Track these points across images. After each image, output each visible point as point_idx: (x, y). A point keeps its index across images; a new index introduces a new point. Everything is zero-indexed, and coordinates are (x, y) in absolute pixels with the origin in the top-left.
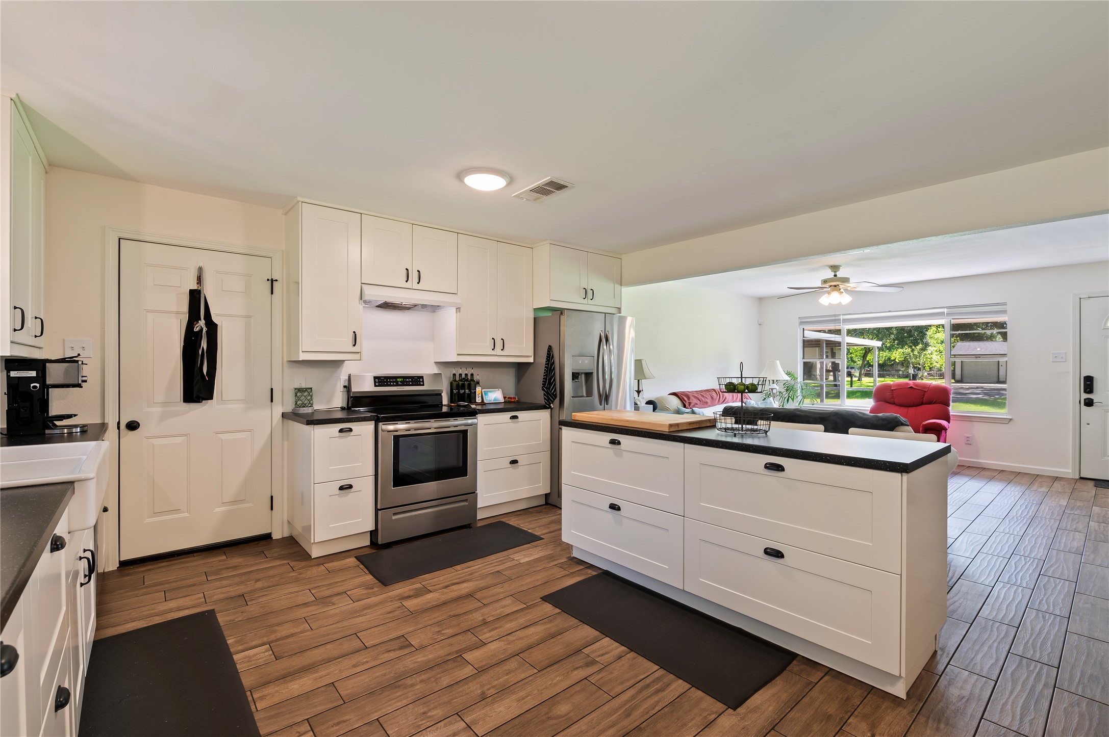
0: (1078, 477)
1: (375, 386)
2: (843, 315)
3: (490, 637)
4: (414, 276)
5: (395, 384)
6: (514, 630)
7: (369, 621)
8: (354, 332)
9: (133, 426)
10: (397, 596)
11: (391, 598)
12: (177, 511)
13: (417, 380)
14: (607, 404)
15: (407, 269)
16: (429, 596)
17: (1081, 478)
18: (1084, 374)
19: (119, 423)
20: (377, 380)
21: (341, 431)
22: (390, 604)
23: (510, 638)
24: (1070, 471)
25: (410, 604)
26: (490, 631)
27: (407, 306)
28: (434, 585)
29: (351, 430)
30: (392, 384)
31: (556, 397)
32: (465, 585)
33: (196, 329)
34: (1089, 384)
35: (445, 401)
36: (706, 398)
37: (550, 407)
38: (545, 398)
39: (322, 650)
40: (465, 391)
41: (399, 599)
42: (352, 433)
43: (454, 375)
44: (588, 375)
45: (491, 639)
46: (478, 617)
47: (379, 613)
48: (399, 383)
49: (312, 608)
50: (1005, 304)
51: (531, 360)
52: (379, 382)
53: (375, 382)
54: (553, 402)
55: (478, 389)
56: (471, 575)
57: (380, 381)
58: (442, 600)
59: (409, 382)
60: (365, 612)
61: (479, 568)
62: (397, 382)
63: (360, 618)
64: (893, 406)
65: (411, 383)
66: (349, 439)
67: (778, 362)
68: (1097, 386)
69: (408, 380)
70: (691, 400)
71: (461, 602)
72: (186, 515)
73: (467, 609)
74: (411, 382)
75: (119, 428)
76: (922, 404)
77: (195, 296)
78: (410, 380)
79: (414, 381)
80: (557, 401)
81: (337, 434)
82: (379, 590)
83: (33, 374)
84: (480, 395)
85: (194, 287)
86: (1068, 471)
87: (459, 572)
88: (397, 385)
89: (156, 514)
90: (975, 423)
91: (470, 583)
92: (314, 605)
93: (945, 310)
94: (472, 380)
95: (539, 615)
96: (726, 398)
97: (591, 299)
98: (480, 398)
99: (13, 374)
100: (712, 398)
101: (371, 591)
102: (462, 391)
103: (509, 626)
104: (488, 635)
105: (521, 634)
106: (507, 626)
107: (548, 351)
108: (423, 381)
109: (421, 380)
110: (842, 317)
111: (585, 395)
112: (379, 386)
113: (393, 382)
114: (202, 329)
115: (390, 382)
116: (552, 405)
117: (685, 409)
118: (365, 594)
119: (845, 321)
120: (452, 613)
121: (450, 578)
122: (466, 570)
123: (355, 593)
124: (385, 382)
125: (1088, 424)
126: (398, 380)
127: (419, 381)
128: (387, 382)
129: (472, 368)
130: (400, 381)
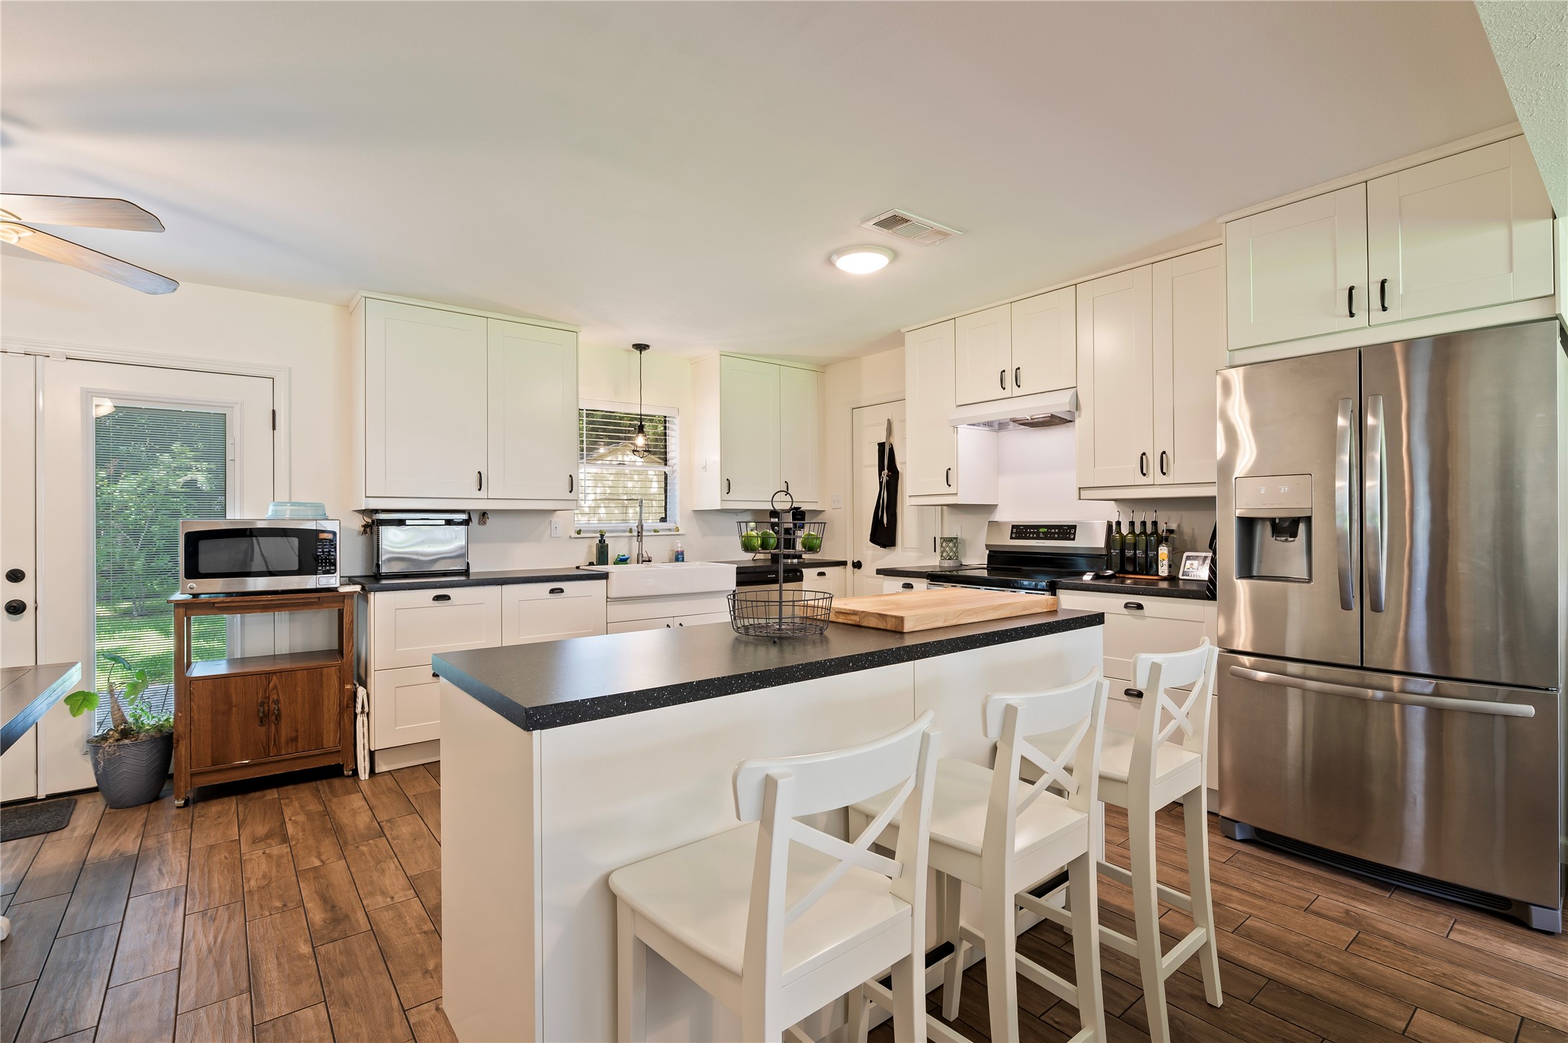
1: (1011, 538)
5: (1035, 536)
9: (858, 565)
13: (1067, 531)
19: (852, 562)
20: (1014, 530)
21: (905, 586)
27: (1041, 420)
29: (912, 587)
30: (1031, 535)
33: (881, 480)
40: (1135, 553)
42: (914, 591)
43: (1119, 523)
48: (1041, 535)
52: (1016, 533)
53: (1012, 533)
55: (1163, 551)
57: (1018, 531)
59: (1055, 533)
62: (1038, 533)
65: (1056, 536)
69: (1053, 531)
74: (1057, 533)
75: (854, 566)
77: (881, 447)
78: (1057, 531)
79: (1062, 533)
81: (901, 589)
85: (883, 439)
88: (1038, 538)
94: (1154, 533)
99: (773, 521)
102: (1129, 553)
108: (1074, 534)
109: (1073, 531)
112: (1017, 538)
113: (1033, 533)
114: (884, 478)
115: (1030, 533)
124: (1024, 533)
126: (1041, 530)
127: (1070, 533)
128: (1026, 533)
129: (1156, 511)
130: (1043, 533)
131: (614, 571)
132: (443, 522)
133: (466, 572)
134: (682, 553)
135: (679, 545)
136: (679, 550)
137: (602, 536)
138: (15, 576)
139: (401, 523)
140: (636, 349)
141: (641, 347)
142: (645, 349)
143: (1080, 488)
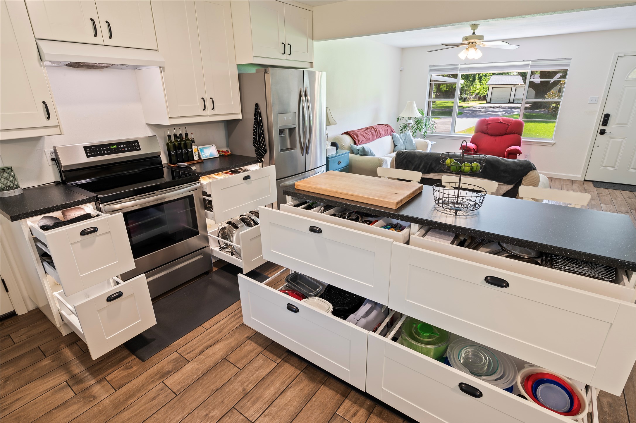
0: (583, 180)
1: (88, 156)
2: (460, 64)
3: (255, 413)
4: (103, 29)
5: (109, 152)
6: (273, 398)
7: (136, 415)
8: (44, 102)
10: (158, 373)
11: (152, 378)
13: (133, 145)
14: (307, 154)
15: (92, 20)
16: (188, 368)
17: (585, 180)
18: (605, 113)
20: (88, 151)
22: (152, 386)
23: (273, 409)
24: (580, 176)
25: (172, 381)
26: (253, 404)
28: (190, 352)
30: (106, 152)
31: (266, 152)
32: (218, 346)
34: (606, 119)
35: (164, 160)
36: (369, 135)
37: (262, 161)
38: (256, 154)
40: (182, 151)
41: (160, 378)
43: (169, 136)
44: (292, 130)
45: (256, 416)
46: (237, 387)
47: (144, 401)
48: (114, 150)
49: (73, 408)
50: (570, 59)
51: (240, 117)
52: (91, 152)
53: (87, 153)
54: (263, 156)
55: (194, 148)
56: (221, 332)
57: (91, 150)
58: (201, 371)
59: (124, 148)
60: (129, 402)
61: (226, 322)
62: (111, 150)
63: (126, 412)
64: (486, 136)
65: (126, 149)
67: (414, 102)
68: (611, 121)
69: (122, 146)
70: (359, 138)
71: (219, 370)
73: (226, 378)
74: (125, 147)
76: (506, 134)
79: (130, 147)
80: (267, 155)
82: (138, 369)
84: (197, 153)
86: (579, 177)
87: (209, 331)
88: (112, 153)
90: (533, 146)
91: (221, 343)
92: (75, 403)
93: (530, 63)
94: (187, 139)
95: (290, 374)
96: (381, 134)
97: (289, 55)
98: (197, 155)
100: (372, 135)
101: (130, 371)
102: (179, 152)
103: (269, 393)
104: (253, 410)
105: (280, 402)
106: (266, 394)
107: (255, 109)
108: (139, 146)
109: (137, 144)
110: (459, 66)
111: (289, 147)
112: (92, 156)
113: (107, 150)
115: (104, 150)
116: (263, 159)
117: (356, 146)
118: (125, 376)
119: (462, 69)
120: (214, 387)
121: (203, 339)
122: (215, 327)
123: (115, 377)
124: (98, 151)
125: (598, 146)
126: (112, 147)
127: (136, 146)
128: (100, 151)
129: (186, 128)
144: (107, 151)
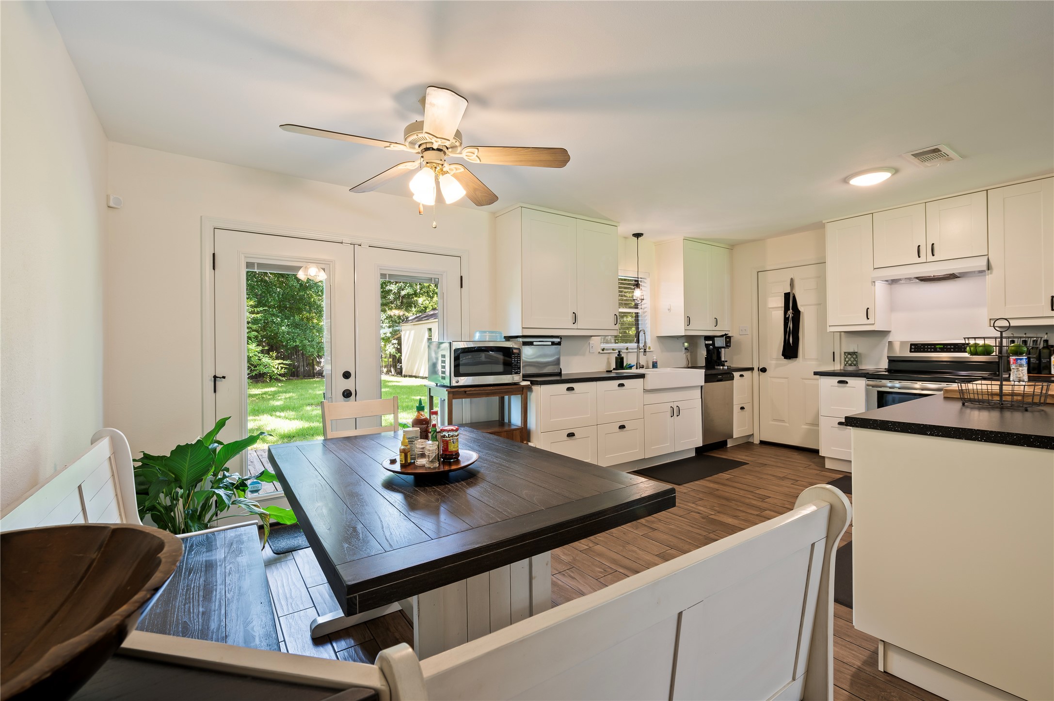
1: (911, 352)
4: (927, 250)
5: (932, 350)
8: (867, 309)
9: (764, 370)
12: (783, 421)
13: (961, 347)
15: (919, 246)
19: (759, 368)
20: (913, 347)
21: (840, 382)
29: (847, 383)
30: (929, 350)
33: (787, 316)
39: (739, 484)
42: (848, 385)
48: (938, 350)
52: (915, 348)
53: (911, 348)
57: (916, 347)
59: (950, 349)
62: (935, 348)
65: (952, 350)
66: (843, 389)
69: (949, 347)
72: (787, 424)
74: (952, 348)
75: (759, 371)
77: (787, 296)
78: (952, 347)
79: (957, 348)
81: (837, 384)
83: (711, 342)
85: (788, 291)
88: (935, 351)
89: (775, 420)
94: (1047, 347)
99: (707, 342)
112: (915, 352)
113: (931, 348)
114: (789, 315)
115: (928, 348)
124: (922, 348)
126: (937, 346)
127: (964, 348)
128: (924, 348)
129: (1047, 334)
130: (940, 348)
131: (649, 373)
132: (550, 343)
133: (560, 374)
134: (656, 363)
135: (655, 358)
136: (655, 360)
137: (619, 352)
138: (347, 375)
139: (531, 344)
140: (635, 237)
141: (638, 235)
142: (641, 236)
143: (990, 319)
144: (931, 350)
